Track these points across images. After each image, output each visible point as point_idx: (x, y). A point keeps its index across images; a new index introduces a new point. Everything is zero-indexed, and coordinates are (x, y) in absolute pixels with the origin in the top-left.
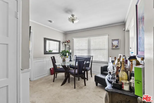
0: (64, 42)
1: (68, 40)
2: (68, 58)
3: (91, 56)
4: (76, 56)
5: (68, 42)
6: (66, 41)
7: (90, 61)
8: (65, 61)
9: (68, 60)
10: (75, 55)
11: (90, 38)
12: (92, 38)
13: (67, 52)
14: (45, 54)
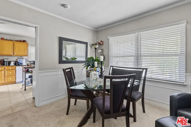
0: (93, 45)
1: (100, 42)
2: (96, 71)
3: (143, 69)
4: (113, 67)
5: (100, 43)
6: (98, 43)
7: (140, 79)
8: (89, 77)
9: (95, 75)
10: (111, 66)
11: (139, 33)
12: (143, 32)
13: (95, 60)
14: (60, 63)
